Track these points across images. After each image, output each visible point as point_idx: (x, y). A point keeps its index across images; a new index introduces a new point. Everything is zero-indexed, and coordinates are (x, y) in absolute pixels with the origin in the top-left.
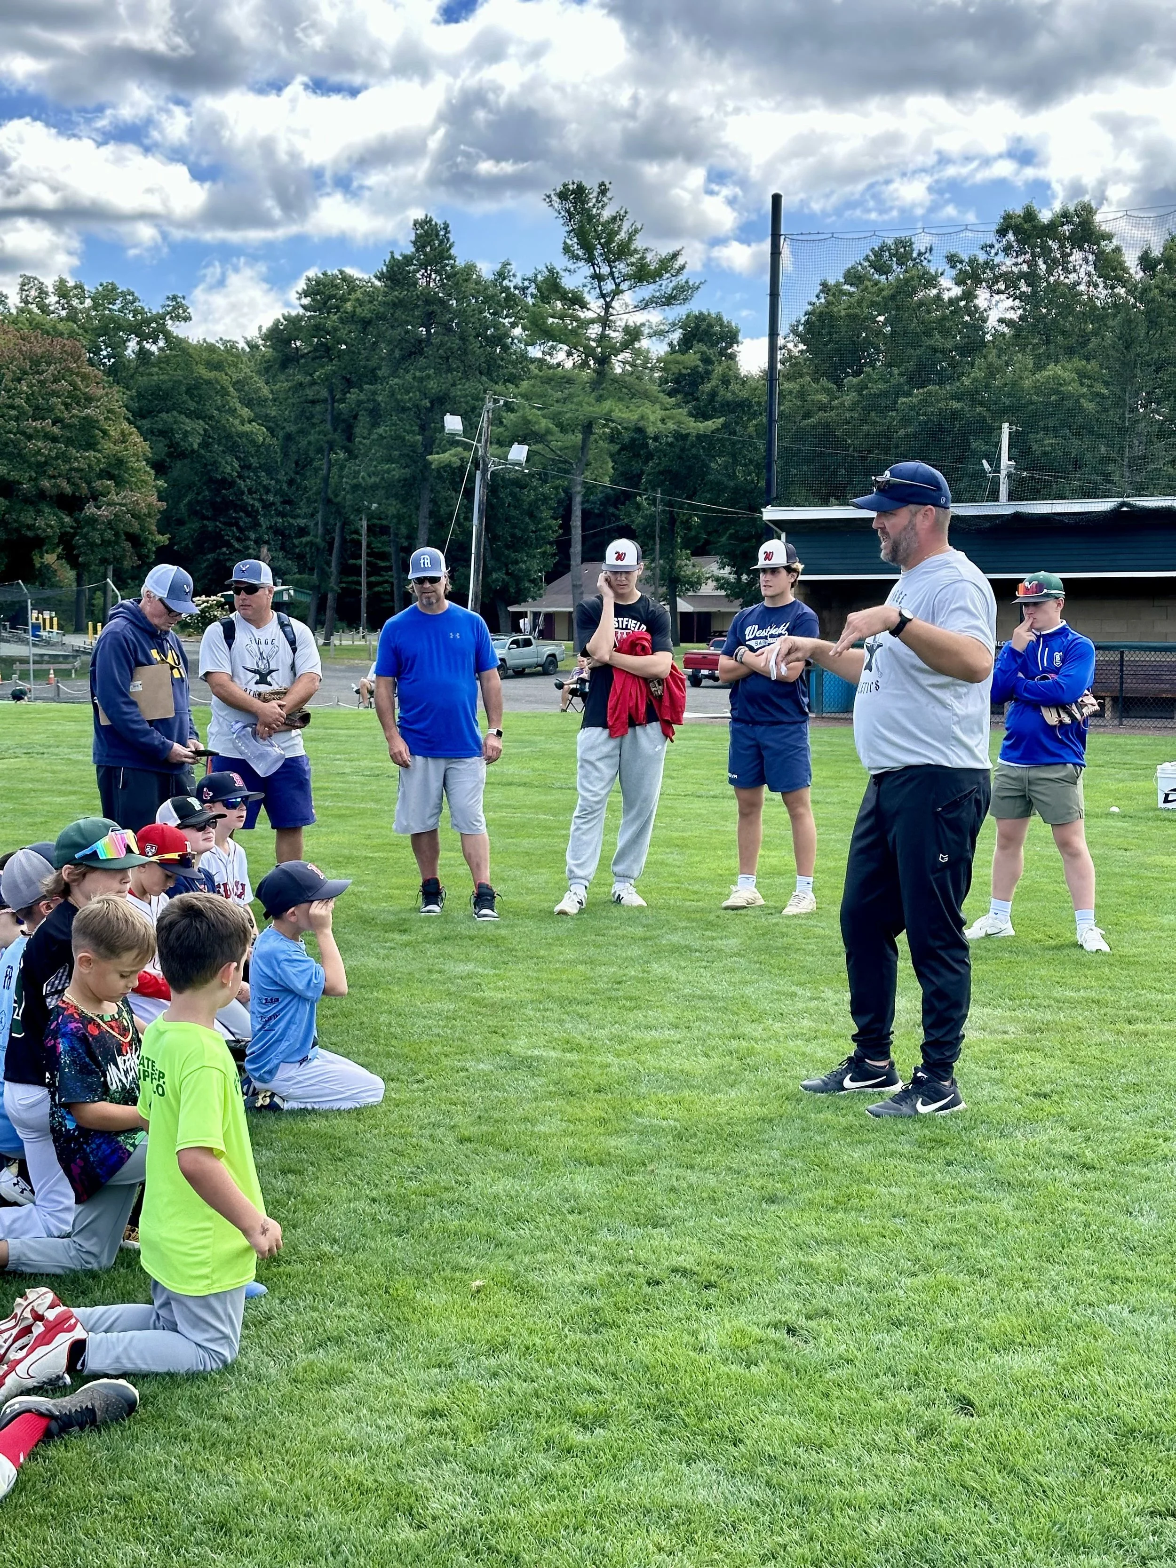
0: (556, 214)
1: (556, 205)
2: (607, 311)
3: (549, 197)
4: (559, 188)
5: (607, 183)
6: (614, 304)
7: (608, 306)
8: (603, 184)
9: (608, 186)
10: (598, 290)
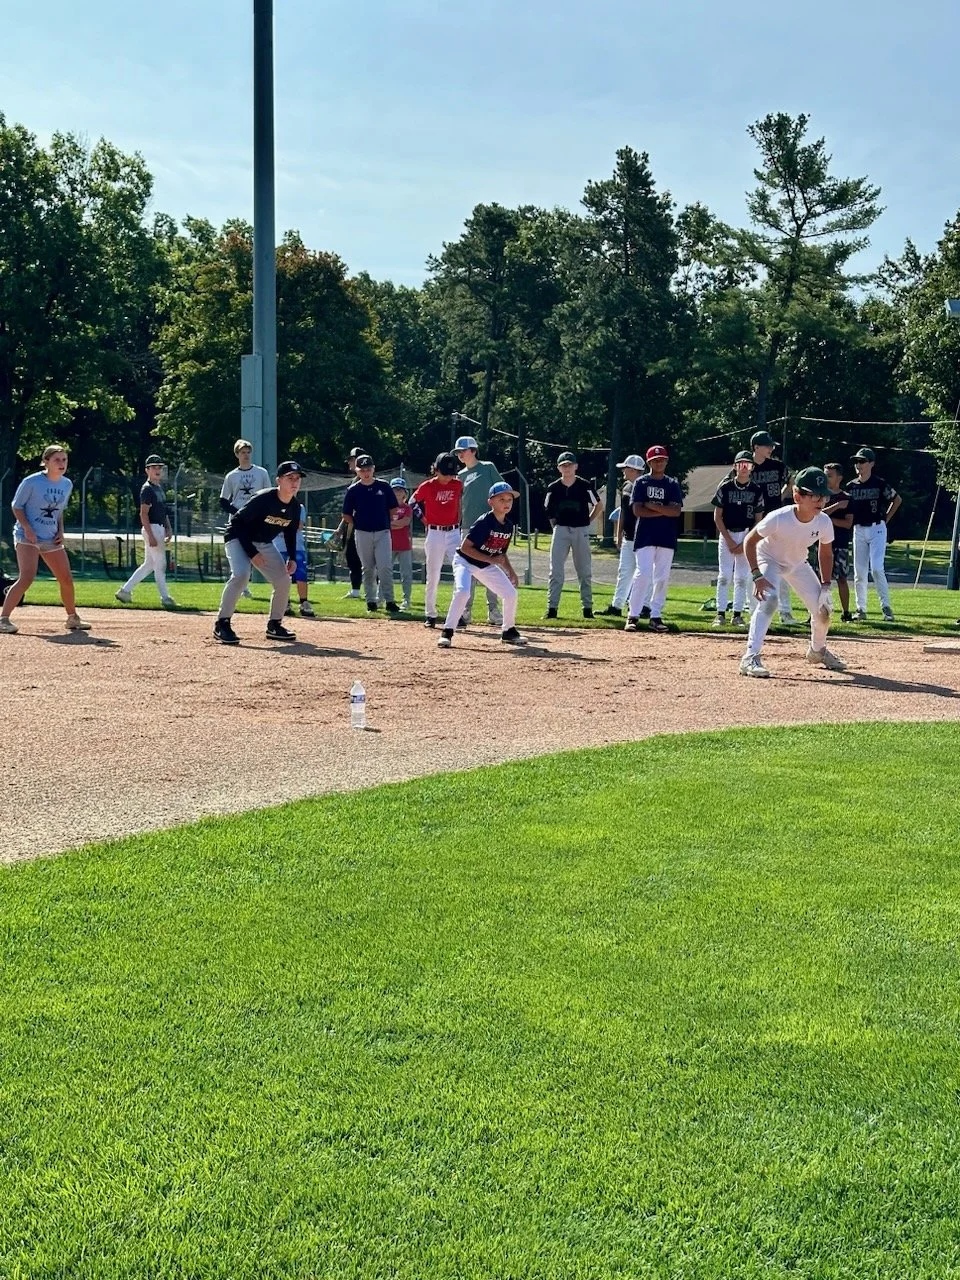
0: (757, 144)
1: (758, 136)
2: (798, 234)
3: (752, 128)
4: (762, 120)
5: (806, 116)
6: (805, 227)
7: (800, 228)
8: (803, 116)
9: (807, 118)
10: (791, 213)
